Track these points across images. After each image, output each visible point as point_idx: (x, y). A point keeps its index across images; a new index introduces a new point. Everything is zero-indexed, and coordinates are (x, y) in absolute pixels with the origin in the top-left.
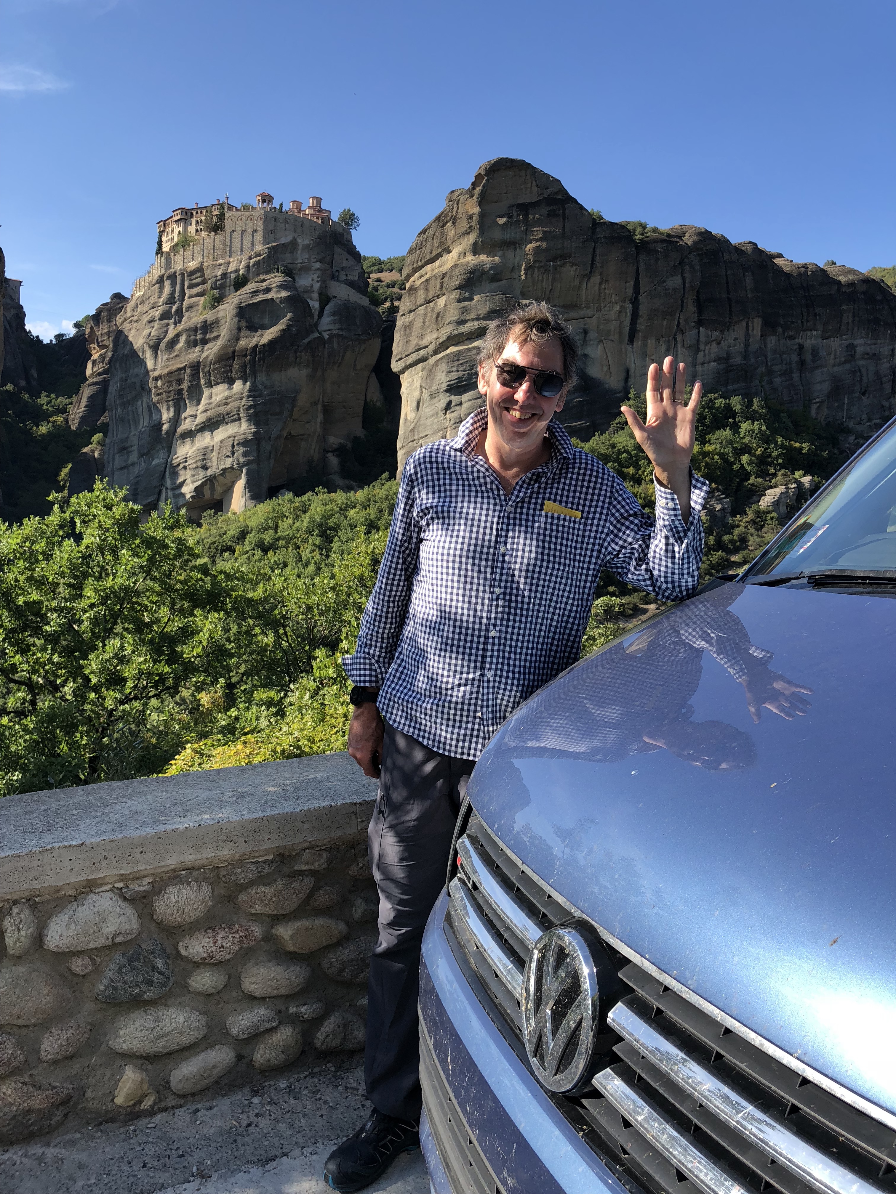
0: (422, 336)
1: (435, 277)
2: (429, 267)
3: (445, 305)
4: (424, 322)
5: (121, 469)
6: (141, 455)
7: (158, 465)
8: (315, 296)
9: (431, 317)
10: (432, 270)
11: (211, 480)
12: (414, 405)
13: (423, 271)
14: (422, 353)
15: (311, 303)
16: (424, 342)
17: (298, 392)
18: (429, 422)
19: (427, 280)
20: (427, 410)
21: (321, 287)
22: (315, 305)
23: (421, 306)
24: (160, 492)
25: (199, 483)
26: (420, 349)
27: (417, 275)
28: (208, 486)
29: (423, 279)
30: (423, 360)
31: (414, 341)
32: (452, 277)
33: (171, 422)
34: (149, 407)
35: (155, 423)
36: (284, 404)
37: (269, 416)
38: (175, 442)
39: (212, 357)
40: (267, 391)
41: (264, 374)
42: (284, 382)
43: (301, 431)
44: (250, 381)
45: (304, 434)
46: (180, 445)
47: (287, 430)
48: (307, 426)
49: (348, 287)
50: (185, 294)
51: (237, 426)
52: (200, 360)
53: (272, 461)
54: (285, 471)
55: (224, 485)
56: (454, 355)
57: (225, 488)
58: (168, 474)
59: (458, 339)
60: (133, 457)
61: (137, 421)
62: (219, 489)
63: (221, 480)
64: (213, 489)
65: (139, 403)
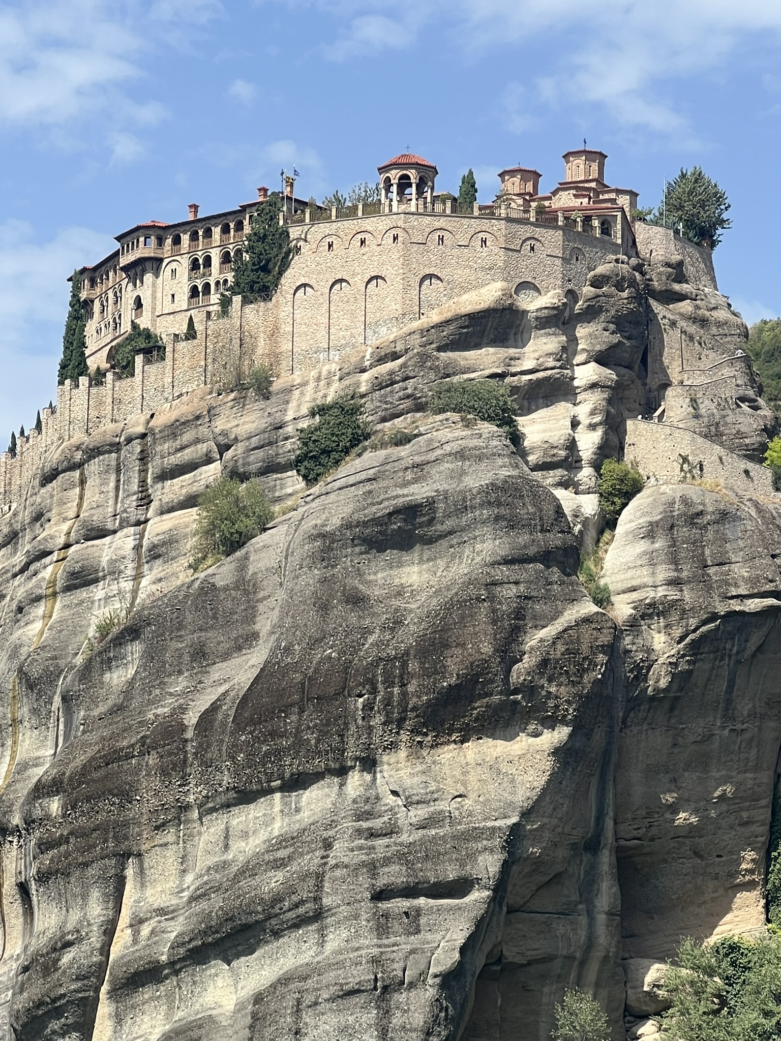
15: (568, 501)
21: (603, 446)
22: (582, 505)
33: (95, 940)
34: (23, 889)
35: (39, 943)
36: (472, 856)
37: (422, 901)
38: (105, 1009)
39: (228, 710)
40: (419, 813)
41: (403, 754)
42: (472, 778)
43: (539, 946)
44: (356, 781)
45: (547, 959)
46: (119, 1019)
47: (487, 948)
48: (561, 927)
49: (700, 440)
50: (145, 500)
51: (313, 938)
52: (191, 718)
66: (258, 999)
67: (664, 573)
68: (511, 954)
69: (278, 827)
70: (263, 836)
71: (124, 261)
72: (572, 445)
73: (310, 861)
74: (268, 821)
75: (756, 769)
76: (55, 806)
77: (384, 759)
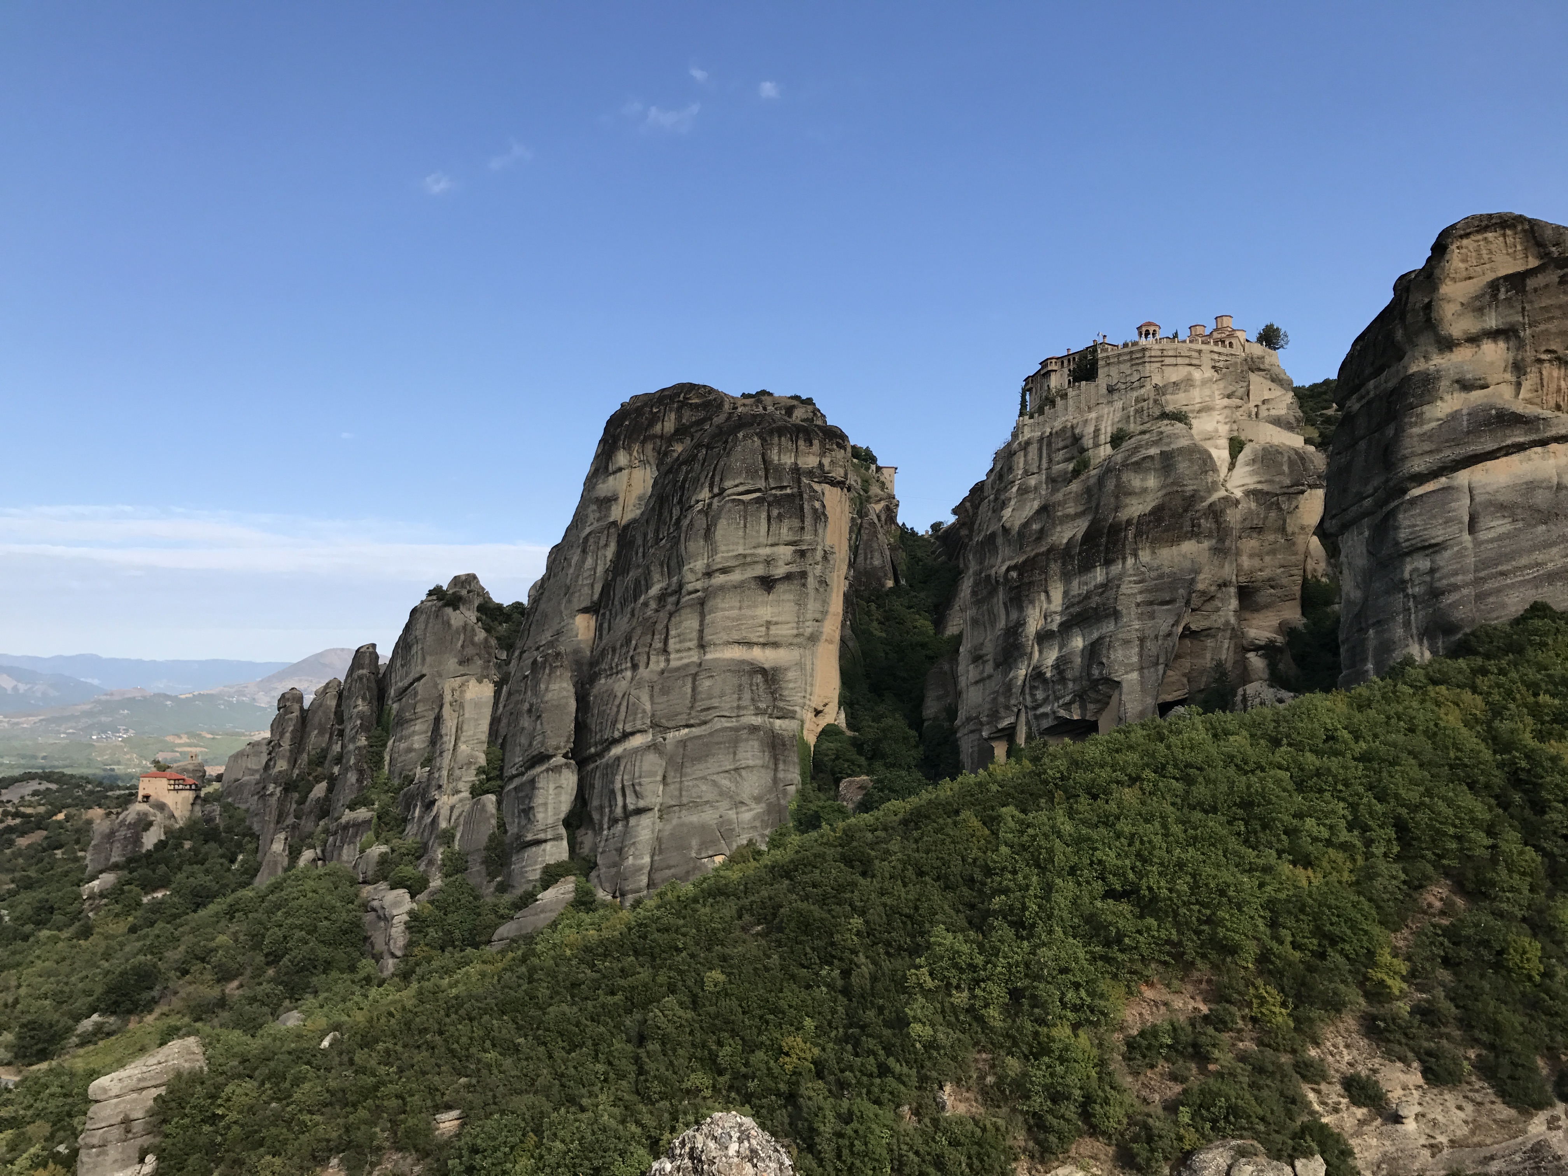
0: (1366, 480)
1: (1380, 396)
2: (1372, 384)
3: (1397, 433)
4: (1367, 461)
5: (976, 683)
6: (997, 666)
7: (1015, 678)
8: (1222, 442)
9: (1376, 452)
10: (1376, 387)
11: (1080, 697)
12: (1359, 578)
13: (1363, 391)
14: (1368, 502)
15: (1215, 453)
16: (1370, 489)
17: (1197, 572)
18: (1381, 601)
19: (1369, 403)
20: (1378, 585)
21: (1231, 431)
22: (1221, 454)
23: (1362, 438)
24: (1018, 713)
25: (1066, 699)
26: (1364, 498)
27: (1354, 396)
28: (1077, 705)
29: (1364, 401)
30: (1369, 513)
31: (1353, 489)
32: (1405, 394)
33: (1032, 623)
34: (1005, 604)
35: (1012, 624)
36: (1177, 589)
37: (1156, 607)
38: (1036, 649)
39: (1079, 536)
40: (1153, 574)
41: (1148, 551)
42: (1176, 560)
43: (1205, 624)
44: (1130, 563)
45: (1210, 629)
46: (1041, 652)
47: (1183, 625)
48: (1215, 617)
49: (1271, 426)
50: (1050, 461)
51: (1113, 623)
52: (1065, 541)
53: (1161, 668)
54: (1185, 680)
55: (1097, 701)
56: (1414, 501)
57: (1098, 706)
58: (1027, 691)
59: (1421, 479)
60: (989, 668)
61: (993, 621)
62: (1091, 707)
63: (1093, 695)
64: (1083, 708)
65: (995, 600)
66: (1091, 645)
67: (1256, 478)
68: (1193, 627)
69: (1099, 580)
70: (1093, 584)
71: (1042, 372)
72: (1217, 431)
73: (1111, 593)
74: (1095, 578)
75: (1296, 554)
76: (1015, 574)
77: (1140, 553)
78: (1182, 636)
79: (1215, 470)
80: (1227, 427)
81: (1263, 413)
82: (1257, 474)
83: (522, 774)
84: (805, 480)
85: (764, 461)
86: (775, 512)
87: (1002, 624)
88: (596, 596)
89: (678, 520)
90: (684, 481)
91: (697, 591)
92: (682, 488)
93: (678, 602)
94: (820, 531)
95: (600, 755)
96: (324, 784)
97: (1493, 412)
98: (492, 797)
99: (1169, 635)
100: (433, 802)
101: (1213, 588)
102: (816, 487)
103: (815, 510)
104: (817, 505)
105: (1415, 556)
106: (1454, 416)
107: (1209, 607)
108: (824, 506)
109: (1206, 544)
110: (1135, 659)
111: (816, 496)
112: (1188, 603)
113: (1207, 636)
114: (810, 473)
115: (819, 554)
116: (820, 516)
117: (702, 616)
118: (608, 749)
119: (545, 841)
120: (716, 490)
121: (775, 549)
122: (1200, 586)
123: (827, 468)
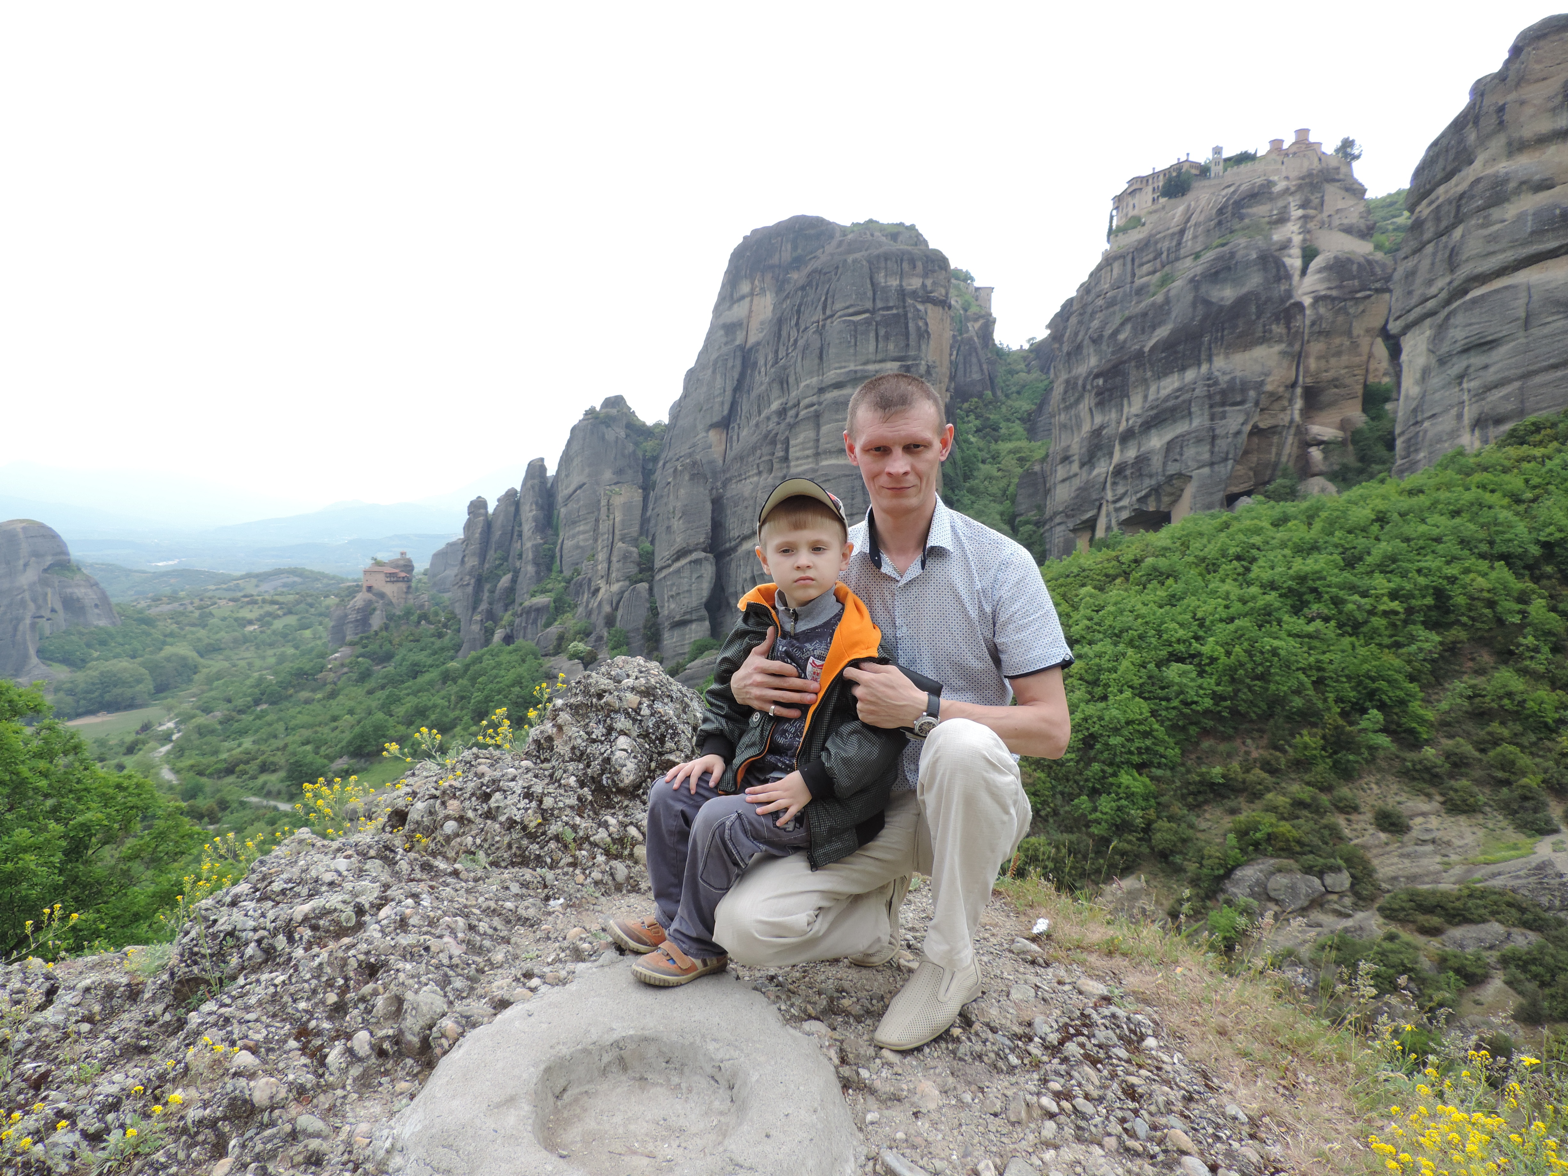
0: (1430, 282)
1: (1449, 201)
2: (1441, 189)
3: (1463, 236)
4: (1433, 264)
5: (1063, 481)
6: (1082, 465)
7: (1099, 475)
8: (1296, 251)
9: (1442, 255)
10: (1446, 192)
11: (1156, 491)
12: (1418, 375)
13: (1433, 196)
14: (1430, 304)
15: (1288, 261)
16: (1433, 290)
17: (1267, 374)
18: (1438, 396)
19: (1438, 207)
20: (1435, 380)
21: (1304, 240)
22: (1294, 262)
23: (1429, 242)
24: (1100, 507)
25: (1143, 493)
26: (1427, 300)
27: (1425, 202)
28: (1152, 498)
29: (1434, 206)
30: (1432, 314)
31: (1418, 293)
32: (1472, 197)
33: (1113, 425)
34: (1090, 409)
35: (1095, 427)
36: (1247, 391)
37: (1227, 408)
38: (1117, 448)
39: (1160, 345)
40: (1227, 377)
41: (1222, 356)
42: (1247, 365)
43: (1272, 422)
44: (1204, 368)
45: (1276, 426)
46: (1122, 451)
47: (1252, 423)
48: (1281, 416)
49: (1343, 235)
51: (1187, 422)
52: (1147, 349)
53: (1230, 462)
54: (1251, 474)
55: (1172, 494)
56: (1474, 301)
57: (1172, 498)
58: (1108, 485)
59: (1483, 279)
60: (1075, 467)
61: (1079, 426)
62: (1166, 499)
63: (1168, 489)
64: (1158, 500)
65: (1081, 406)
66: (1168, 443)
67: (1326, 285)
68: (1262, 425)
69: (1176, 385)
70: (1171, 387)
71: (1130, 191)
72: (1291, 241)
73: (1187, 396)
74: (1173, 382)
75: (1360, 355)
76: (1101, 381)
77: (1215, 359)
78: (1251, 434)
79: (1288, 277)
80: (1301, 237)
81: (1336, 222)
82: (1329, 280)
83: (669, 566)
84: (909, 301)
85: (872, 284)
86: (882, 332)
87: (1086, 428)
88: (726, 412)
89: (796, 341)
90: (800, 305)
91: (812, 405)
92: (798, 312)
93: (797, 415)
94: (923, 347)
95: (734, 549)
96: (509, 576)
97: (1558, 211)
98: (645, 585)
99: (1238, 433)
100: (597, 590)
101: (1281, 389)
102: (920, 307)
103: (918, 328)
104: (921, 324)
105: (1472, 352)
106: (1521, 218)
107: (1277, 406)
108: (926, 324)
109: (1278, 348)
110: (1206, 456)
111: (919, 316)
112: (1257, 404)
113: (1274, 433)
114: (914, 294)
115: (923, 369)
116: (924, 334)
117: (818, 427)
118: (740, 543)
119: (691, 622)
120: (828, 312)
121: (882, 365)
122: (1269, 388)
123: (929, 288)
